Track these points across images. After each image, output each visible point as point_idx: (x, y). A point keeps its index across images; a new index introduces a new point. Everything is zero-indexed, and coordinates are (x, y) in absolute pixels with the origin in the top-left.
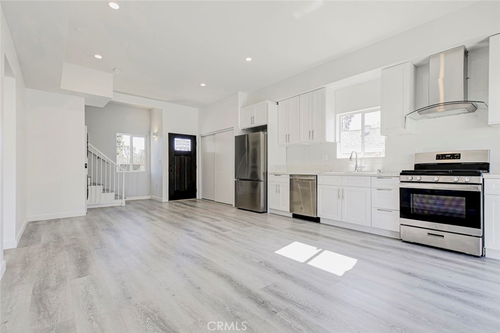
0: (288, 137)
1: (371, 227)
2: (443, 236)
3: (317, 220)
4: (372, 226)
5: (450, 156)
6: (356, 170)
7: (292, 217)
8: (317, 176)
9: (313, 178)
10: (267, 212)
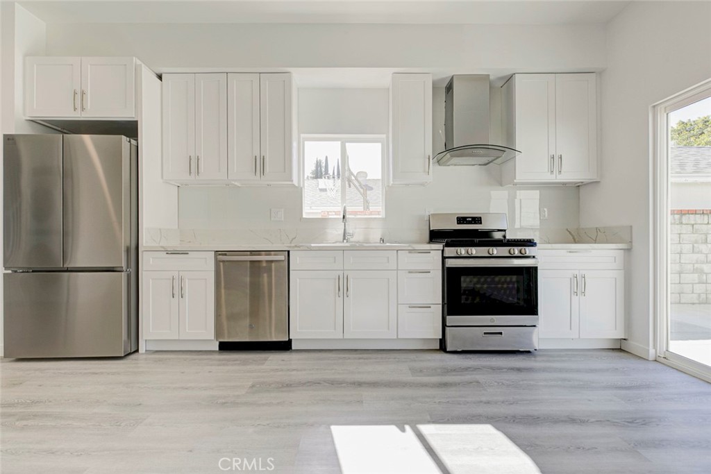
0: (193, 165)
1: (398, 339)
2: (501, 333)
3: (285, 346)
4: (399, 337)
5: (470, 219)
6: (344, 239)
7: (217, 349)
8: (289, 252)
9: (282, 257)
10: (137, 351)
